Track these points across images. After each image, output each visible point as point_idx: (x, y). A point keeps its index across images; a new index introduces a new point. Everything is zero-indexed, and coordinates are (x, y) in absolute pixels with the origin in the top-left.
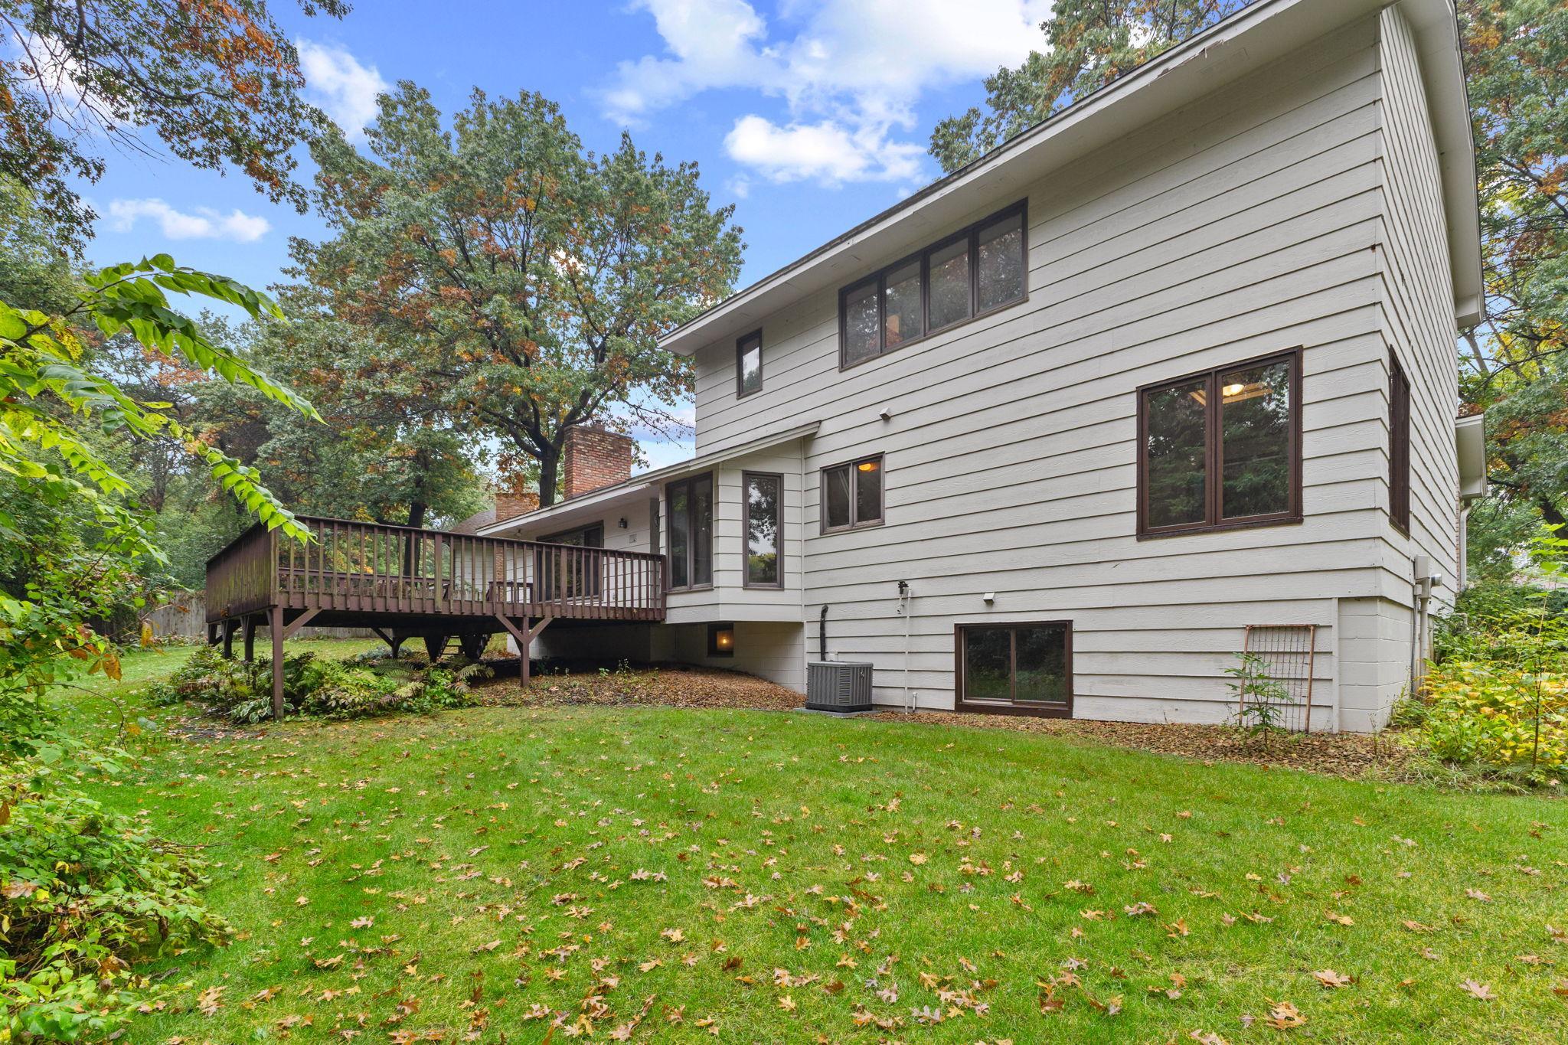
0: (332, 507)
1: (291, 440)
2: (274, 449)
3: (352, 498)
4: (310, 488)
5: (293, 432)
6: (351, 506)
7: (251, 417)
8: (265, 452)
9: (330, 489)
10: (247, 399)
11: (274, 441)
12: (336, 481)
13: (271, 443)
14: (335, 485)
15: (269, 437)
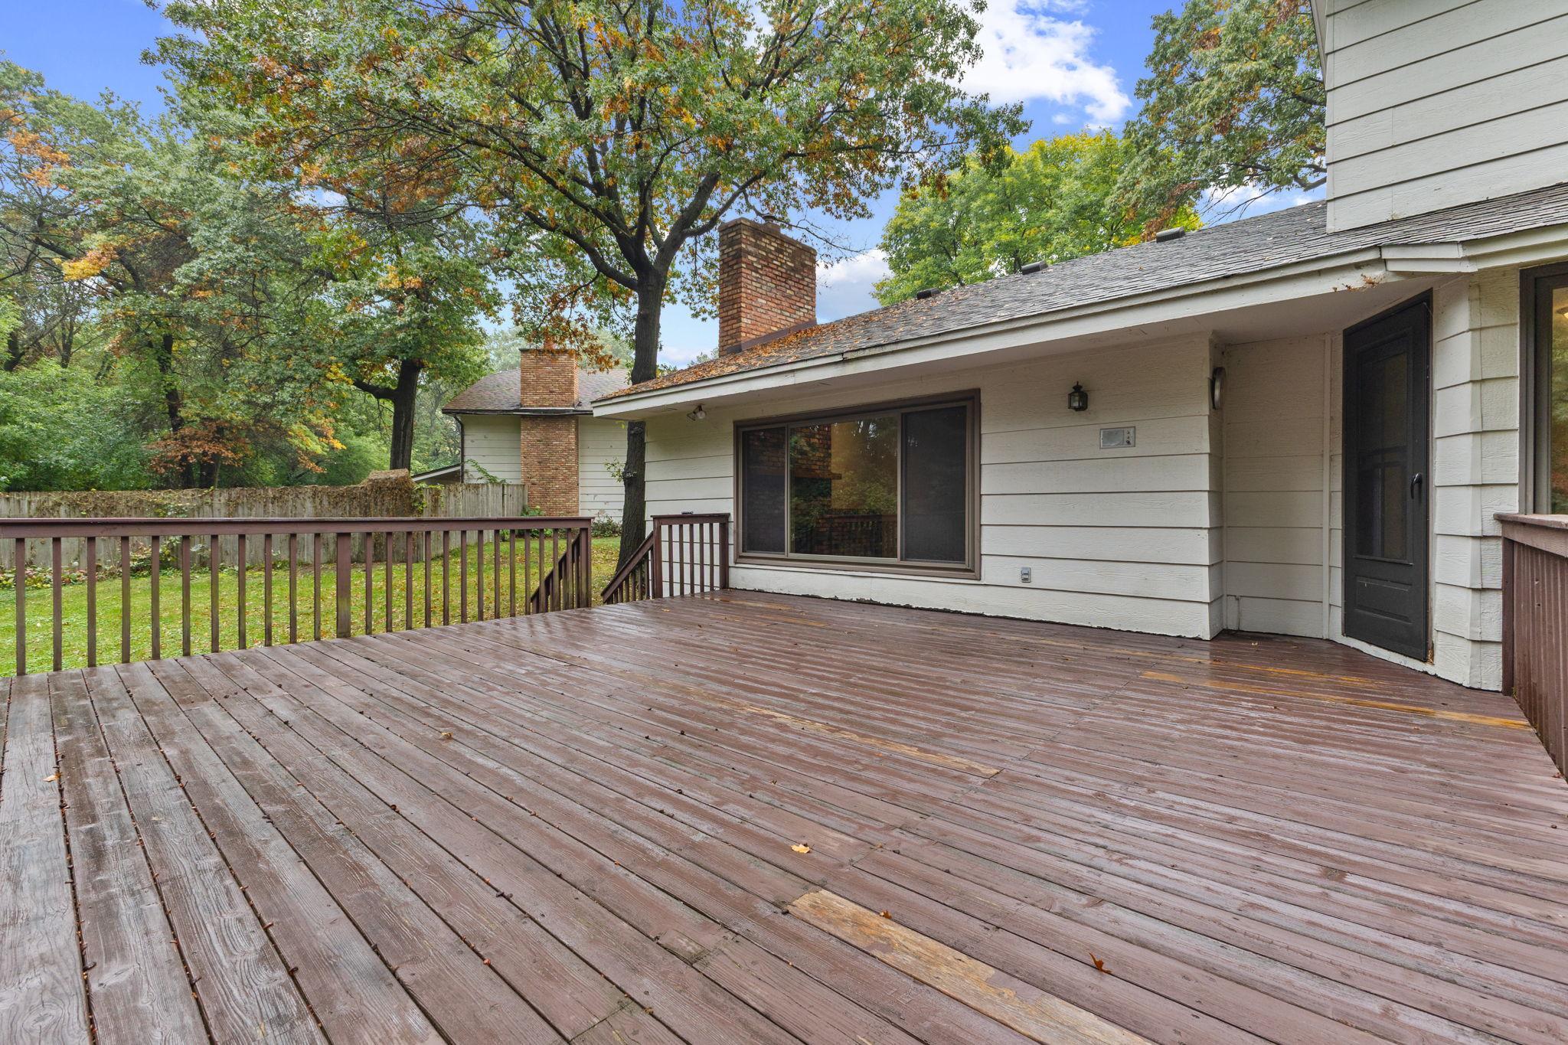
0: (291, 363)
1: (228, 261)
2: (201, 273)
3: (320, 351)
4: (259, 336)
5: (231, 249)
6: (319, 362)
7: (165, 228)
8: (186, 276)
9: (288, 339)
10: (158, 198)
11: (200, 260)
12: (296, 328)
13: (195, 264)
14: (295, 333)
15: (194, 254)
